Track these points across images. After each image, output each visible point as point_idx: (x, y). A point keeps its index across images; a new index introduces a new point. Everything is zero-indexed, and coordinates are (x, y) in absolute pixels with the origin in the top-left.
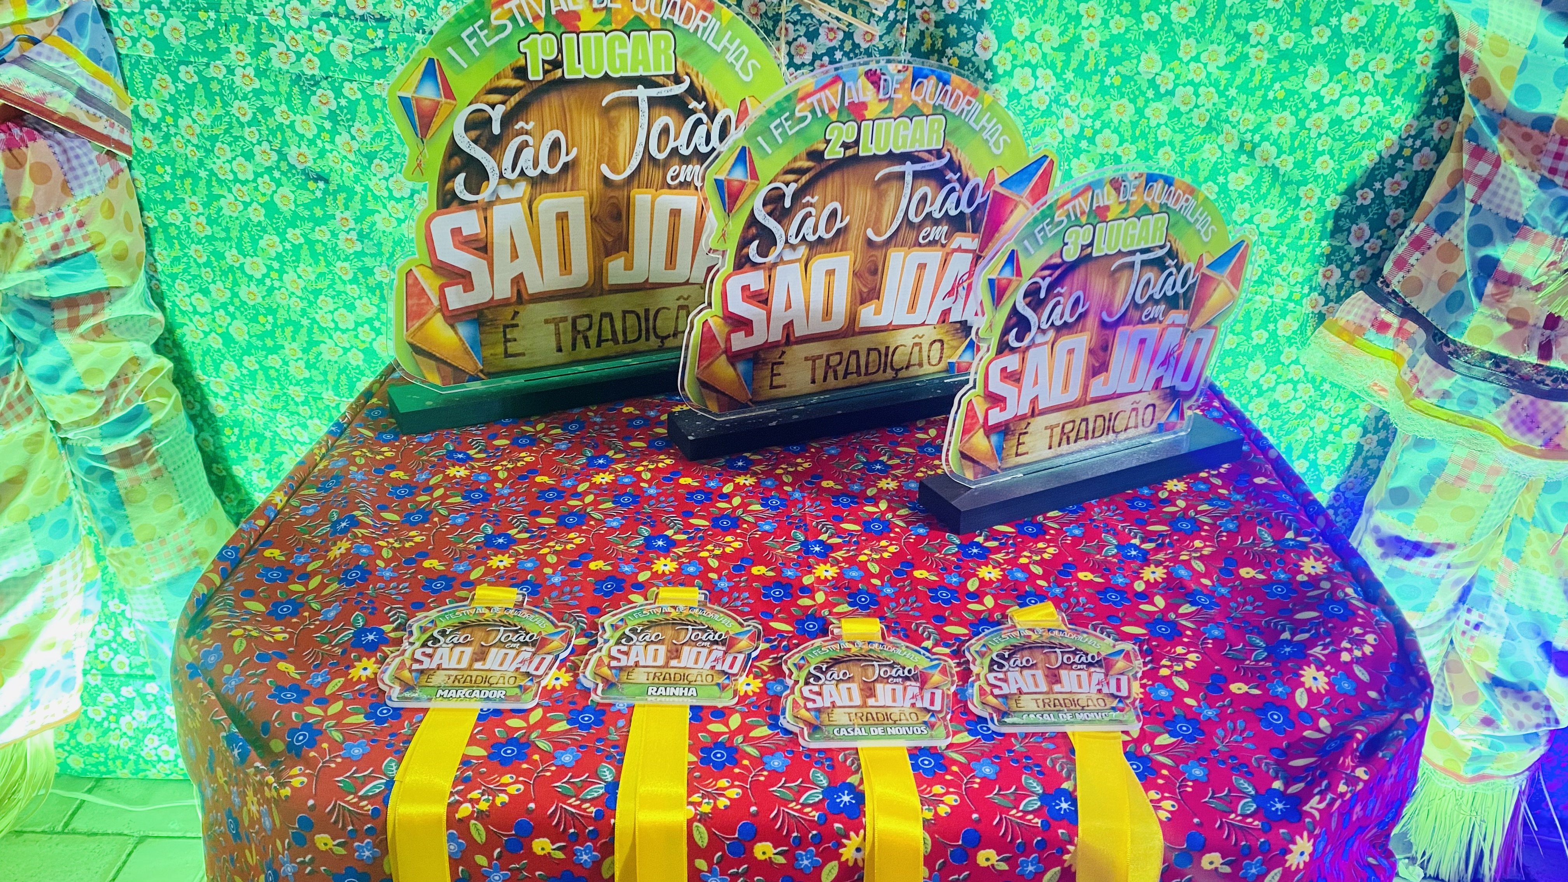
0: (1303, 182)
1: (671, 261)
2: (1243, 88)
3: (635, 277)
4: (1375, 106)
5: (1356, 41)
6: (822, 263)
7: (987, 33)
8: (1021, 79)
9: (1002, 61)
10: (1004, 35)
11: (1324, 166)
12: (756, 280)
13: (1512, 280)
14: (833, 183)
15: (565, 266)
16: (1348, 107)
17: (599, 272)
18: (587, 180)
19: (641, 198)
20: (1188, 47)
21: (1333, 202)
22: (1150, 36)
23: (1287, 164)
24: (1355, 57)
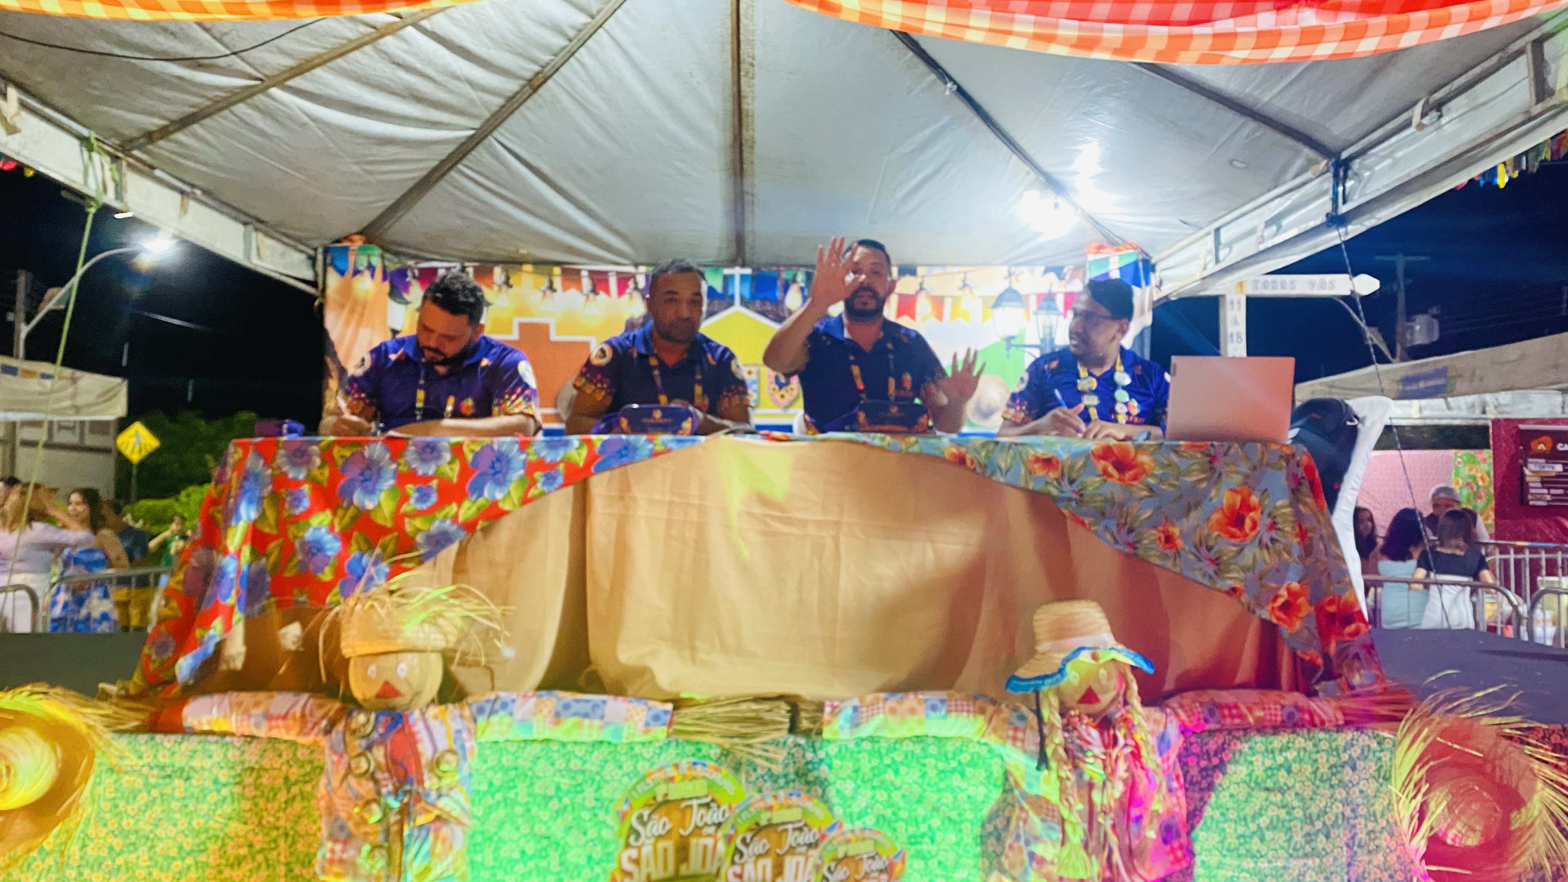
0: (961, 822)
1: (704, 864)
2: (929, 784)
3: (691, 871)
4: (982, 790)
5: (968, 765)
6: (761, 862)
7: (824, 767)
8: (838, 785)
9: (831, 778)
10: (830, 767)
11: (969, 815)
12: (737, 869)
13: (1042, 861)
14: (764, 833)
15: (665, 868)
16: (971, 791)
17: (677, 870)
18: (675, 836)
19: (693, 841)
20: (903, 770)
21: (977, 830)
22: (888, 766)
23: (954, 815)
24: (969, 771)
